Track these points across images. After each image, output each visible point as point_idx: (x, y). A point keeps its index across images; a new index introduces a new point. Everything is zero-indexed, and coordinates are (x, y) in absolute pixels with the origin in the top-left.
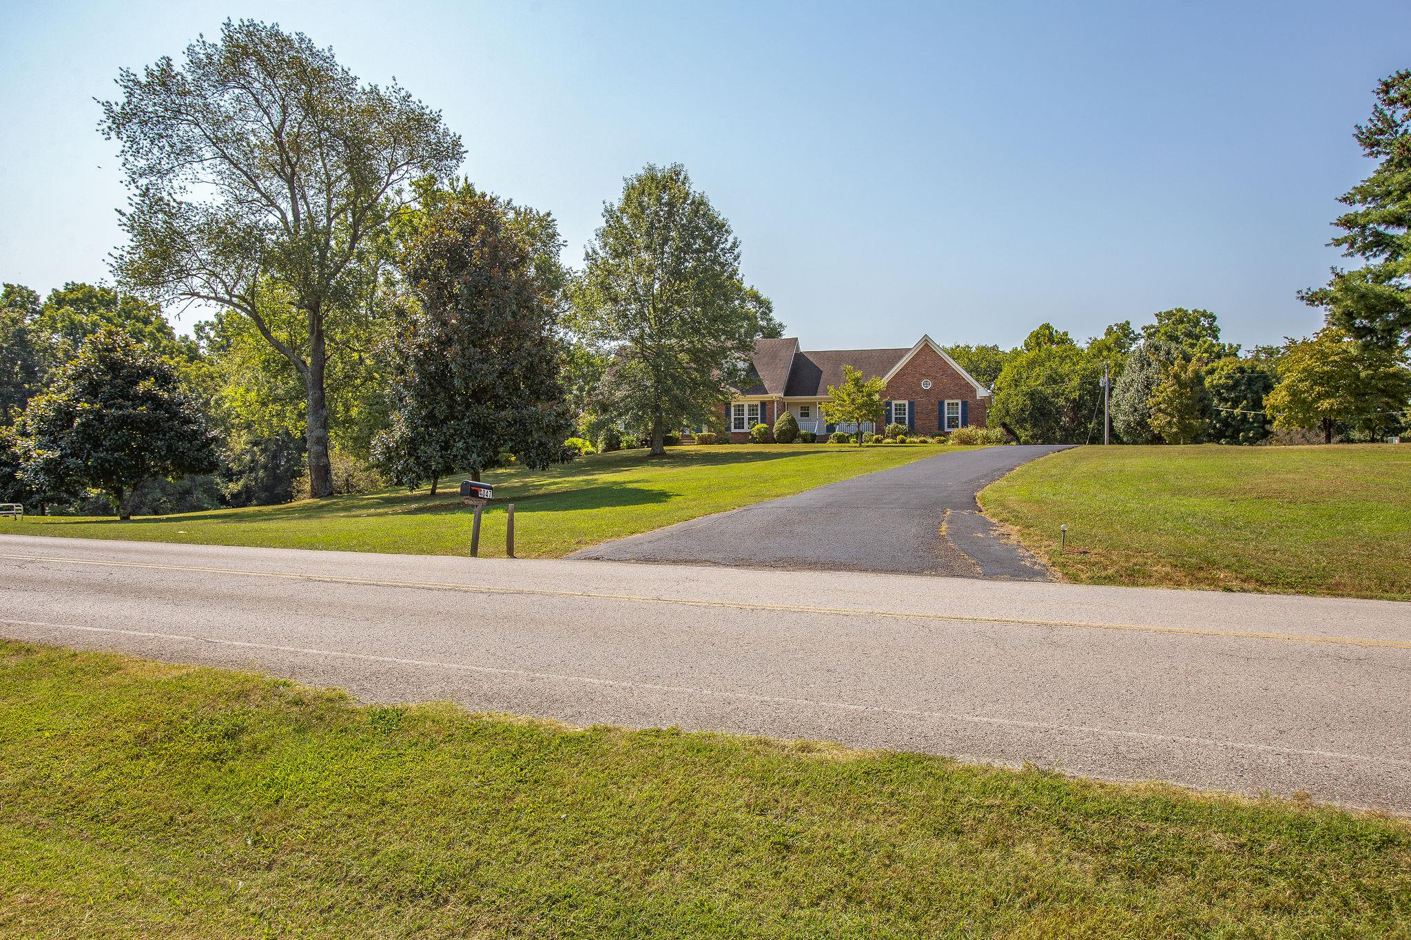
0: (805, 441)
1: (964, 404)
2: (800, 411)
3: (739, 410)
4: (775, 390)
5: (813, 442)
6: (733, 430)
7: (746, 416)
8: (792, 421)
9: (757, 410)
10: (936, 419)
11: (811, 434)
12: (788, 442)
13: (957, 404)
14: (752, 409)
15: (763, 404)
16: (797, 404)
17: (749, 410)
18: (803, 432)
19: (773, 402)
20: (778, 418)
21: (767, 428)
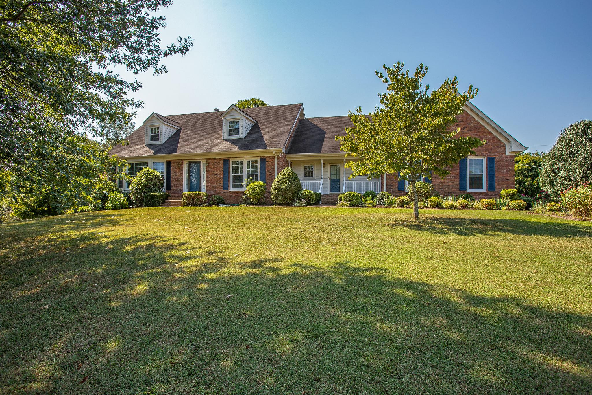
0: (309, 203)
1: (491, 161)
2: (303, 171)
3: (238, 168)
4: (277, 144)
5: (317, 203)
6: (231, 189)
7: (245, 174)
8: (294, 179)
9: (256, 167)
10: (456, 178)
11: (315, 193)
12: (287, 204)
13: (481, 161)
14: (252, 165)
15: (263, 160)
16: (300, 163)
17: (248, 167)
18: (306, 191)
19: (273, 158)
20: (278, 174)
21: (265, 187)
